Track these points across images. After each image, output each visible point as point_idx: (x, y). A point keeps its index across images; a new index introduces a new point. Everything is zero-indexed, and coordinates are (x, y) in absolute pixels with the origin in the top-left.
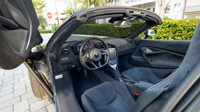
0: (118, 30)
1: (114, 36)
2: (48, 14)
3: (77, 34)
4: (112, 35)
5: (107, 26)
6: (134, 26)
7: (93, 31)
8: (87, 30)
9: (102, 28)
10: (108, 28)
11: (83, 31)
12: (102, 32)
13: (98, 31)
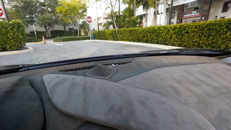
0: (175, 34)
1: (169, 43)
2: (88, 18)
3: (117, 40)
4: (165, 42)
5: (158, 30)
6: (206, 27)
8: (129, 36)
9: (150, 32)
10: (159, 33)
12: (149, 38)
13: (144, 37)
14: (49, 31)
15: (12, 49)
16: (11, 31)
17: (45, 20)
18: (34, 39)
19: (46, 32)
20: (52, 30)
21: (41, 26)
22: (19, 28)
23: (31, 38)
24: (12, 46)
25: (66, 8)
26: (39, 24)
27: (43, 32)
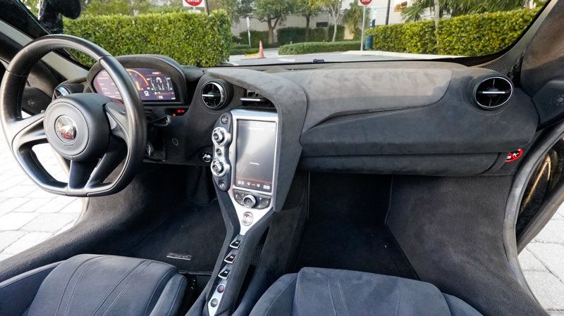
7: (503, 40)
11: (459, 39)
14: (275, 31)
15: (208, 65)
16: (210, 31)
17: (269, 6)
18: (245, 48)
19: (270, 33)
20: (281, 27)
21: (260, 19)
22: (221, 25)
23: (241, 45)
24: (209, 59)
26: (258, 14)
27: (264, 32)
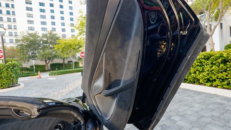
14: (49, 65)
15: (3, 87)
16: (5, 71)
17: (45, 56)
18: (32, 73)
19: (46, 66)
20: (52, 63)
21: (42, 60)
22: (13, 68)
23: (29, 72)
24: (4, 84)
25: (63, 46)
26: (39, 59)
27: (43, 65)
